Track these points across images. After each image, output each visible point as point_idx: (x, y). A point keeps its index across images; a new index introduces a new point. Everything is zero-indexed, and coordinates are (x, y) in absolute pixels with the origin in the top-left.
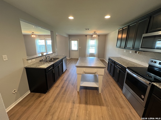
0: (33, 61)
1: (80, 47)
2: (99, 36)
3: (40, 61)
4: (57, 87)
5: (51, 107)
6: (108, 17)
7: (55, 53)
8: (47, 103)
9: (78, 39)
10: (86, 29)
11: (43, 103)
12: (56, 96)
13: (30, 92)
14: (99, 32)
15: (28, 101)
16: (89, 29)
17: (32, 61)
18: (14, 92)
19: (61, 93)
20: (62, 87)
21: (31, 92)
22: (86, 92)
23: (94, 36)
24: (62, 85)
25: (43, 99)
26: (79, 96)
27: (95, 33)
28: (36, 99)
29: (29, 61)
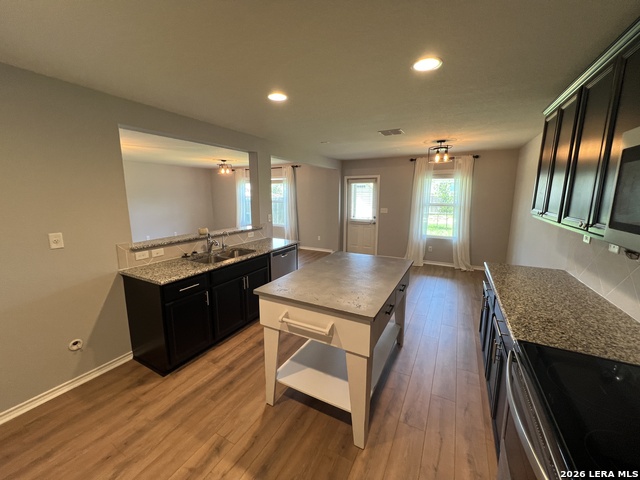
0: (154, 255)
1: (385, 210)
2: (477, 157)
3: (185, 256)
4: (215, 361)
5: (141, 432)
6: (427, 64)
7: (259, 231)
8: (142, 411)
9: (379, 177)
10: (386, 133)
11: (131, 411)
12: (185, 398)
13: (131, 357)
14: (463, 139)
15: (105, 387)
16: (397, 132)
17: (150, 254)
18: (75, 347)
19: (208, 391)
20: (229, 368)
21: (135, 358)
22: (299, 419)
23: (437, 159)
24: (234, 358)
25: (144, 394)
26: (258, 424)
27: (443, 144)
28: (128, 388)
29: (137, 254)
